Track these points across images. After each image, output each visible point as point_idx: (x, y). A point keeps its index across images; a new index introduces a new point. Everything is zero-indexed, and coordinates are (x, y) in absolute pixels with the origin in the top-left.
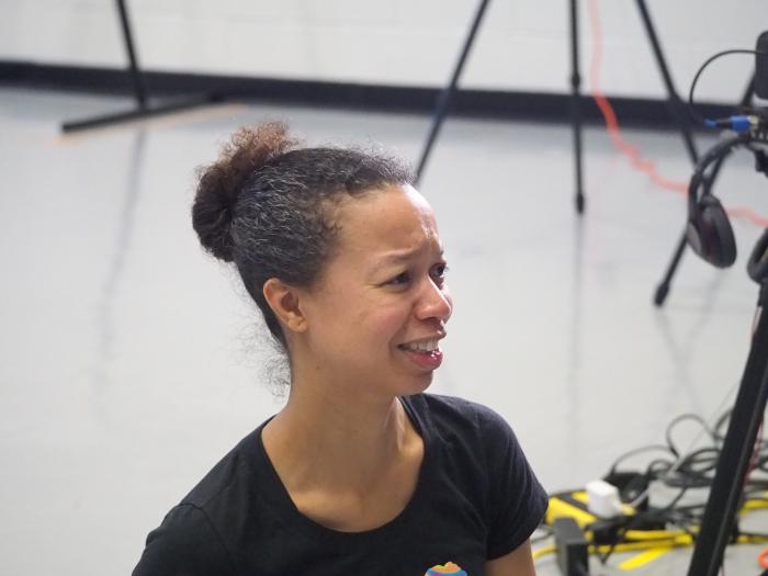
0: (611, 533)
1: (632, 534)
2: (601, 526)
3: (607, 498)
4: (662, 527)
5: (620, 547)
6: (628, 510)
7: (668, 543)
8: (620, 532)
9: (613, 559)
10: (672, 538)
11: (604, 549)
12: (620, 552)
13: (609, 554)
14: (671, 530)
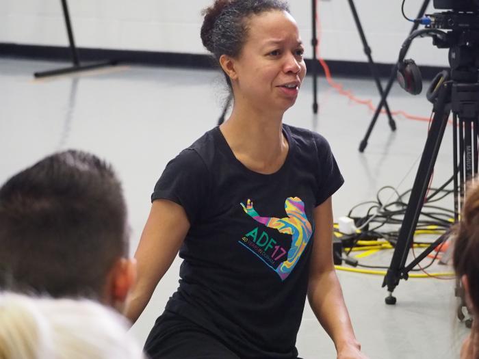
0: (351, 242)
1: (360, 242)
2: (345, 238)
3: (349, 224)
4: (376, 239)
5: (354, 249)
6: (358, 231)
7: (379, 247)
8: (355, 241)
9: (351, 254)
10: (380, 245)
11: (348, 249)
12: (355, 251)
13: (349, 252)
14: (379, 241)
